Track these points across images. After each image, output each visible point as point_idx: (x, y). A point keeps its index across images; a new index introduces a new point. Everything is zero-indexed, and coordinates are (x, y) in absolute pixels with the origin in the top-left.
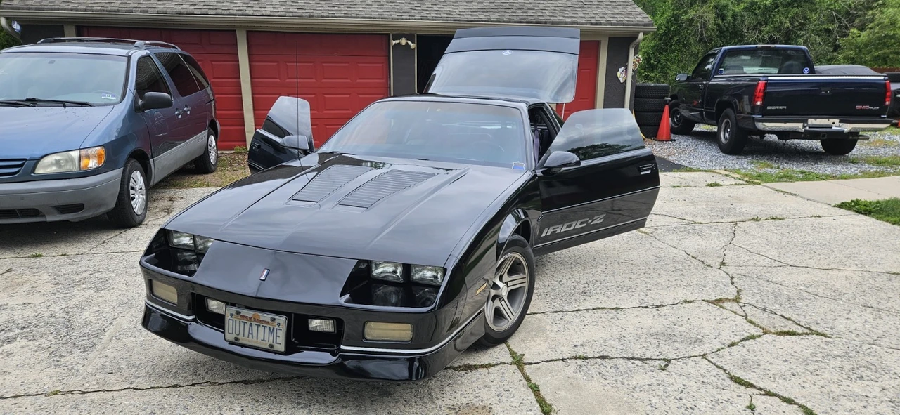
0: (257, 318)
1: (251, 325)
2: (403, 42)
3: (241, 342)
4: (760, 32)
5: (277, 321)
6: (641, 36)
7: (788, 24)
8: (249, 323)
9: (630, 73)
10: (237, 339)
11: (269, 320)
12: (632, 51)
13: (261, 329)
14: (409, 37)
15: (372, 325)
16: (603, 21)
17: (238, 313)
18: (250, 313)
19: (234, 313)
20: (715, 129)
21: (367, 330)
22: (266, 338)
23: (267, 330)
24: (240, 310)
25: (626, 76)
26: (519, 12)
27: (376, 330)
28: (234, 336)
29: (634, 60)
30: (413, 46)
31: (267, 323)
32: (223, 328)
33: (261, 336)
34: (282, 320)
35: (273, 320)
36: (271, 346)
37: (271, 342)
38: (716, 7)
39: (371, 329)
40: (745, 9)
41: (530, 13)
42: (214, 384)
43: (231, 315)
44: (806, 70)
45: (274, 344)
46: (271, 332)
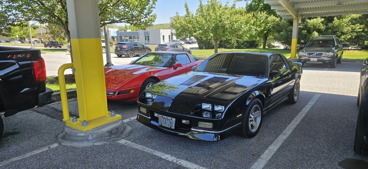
0: (167, 118)
5: (172, 119)
15: (201, 123)
19: (161, 116)
21: (199, 124)
24: (163, 116)
31: (170, 120)
32: (158, 121)
33: (168, 124)
34: (174, 119)
39: (200, 124)
45: (172, 127)
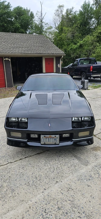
1: (49, 139)
2: (7, 59)
3: (46, 144)
4: (74, 55)
5: (56, 137)
6: (63, 57)
7: (79, 53)
8: (48, 138)
9: (61, 65)
10: (45, 143)
11: (54, 137)
12: (60, 60)
13: (52, 140)
14: (8, 58)
16: (54, 53)
17: (45, 136)
18: (48, 136)
20: (81, 77)
22: (54, 141)
23: (54, 139)
25: (60, 66)
26: (35, 51)
27: (81, 134)
28: (44, 142)
29: (61, 62)
30: (10, 60)
33: (52, 141)
35: (55, 136)
36: (55, 143)
37: (55, 142)
38: (64, 49)
40: (70, 49)
41: (38, 51)
42: (31, 156)
43: (42, 137)
44: (95, 63)
46: (55, 139)
